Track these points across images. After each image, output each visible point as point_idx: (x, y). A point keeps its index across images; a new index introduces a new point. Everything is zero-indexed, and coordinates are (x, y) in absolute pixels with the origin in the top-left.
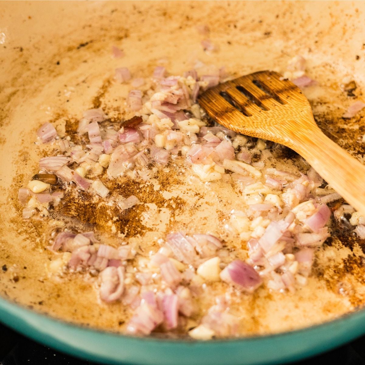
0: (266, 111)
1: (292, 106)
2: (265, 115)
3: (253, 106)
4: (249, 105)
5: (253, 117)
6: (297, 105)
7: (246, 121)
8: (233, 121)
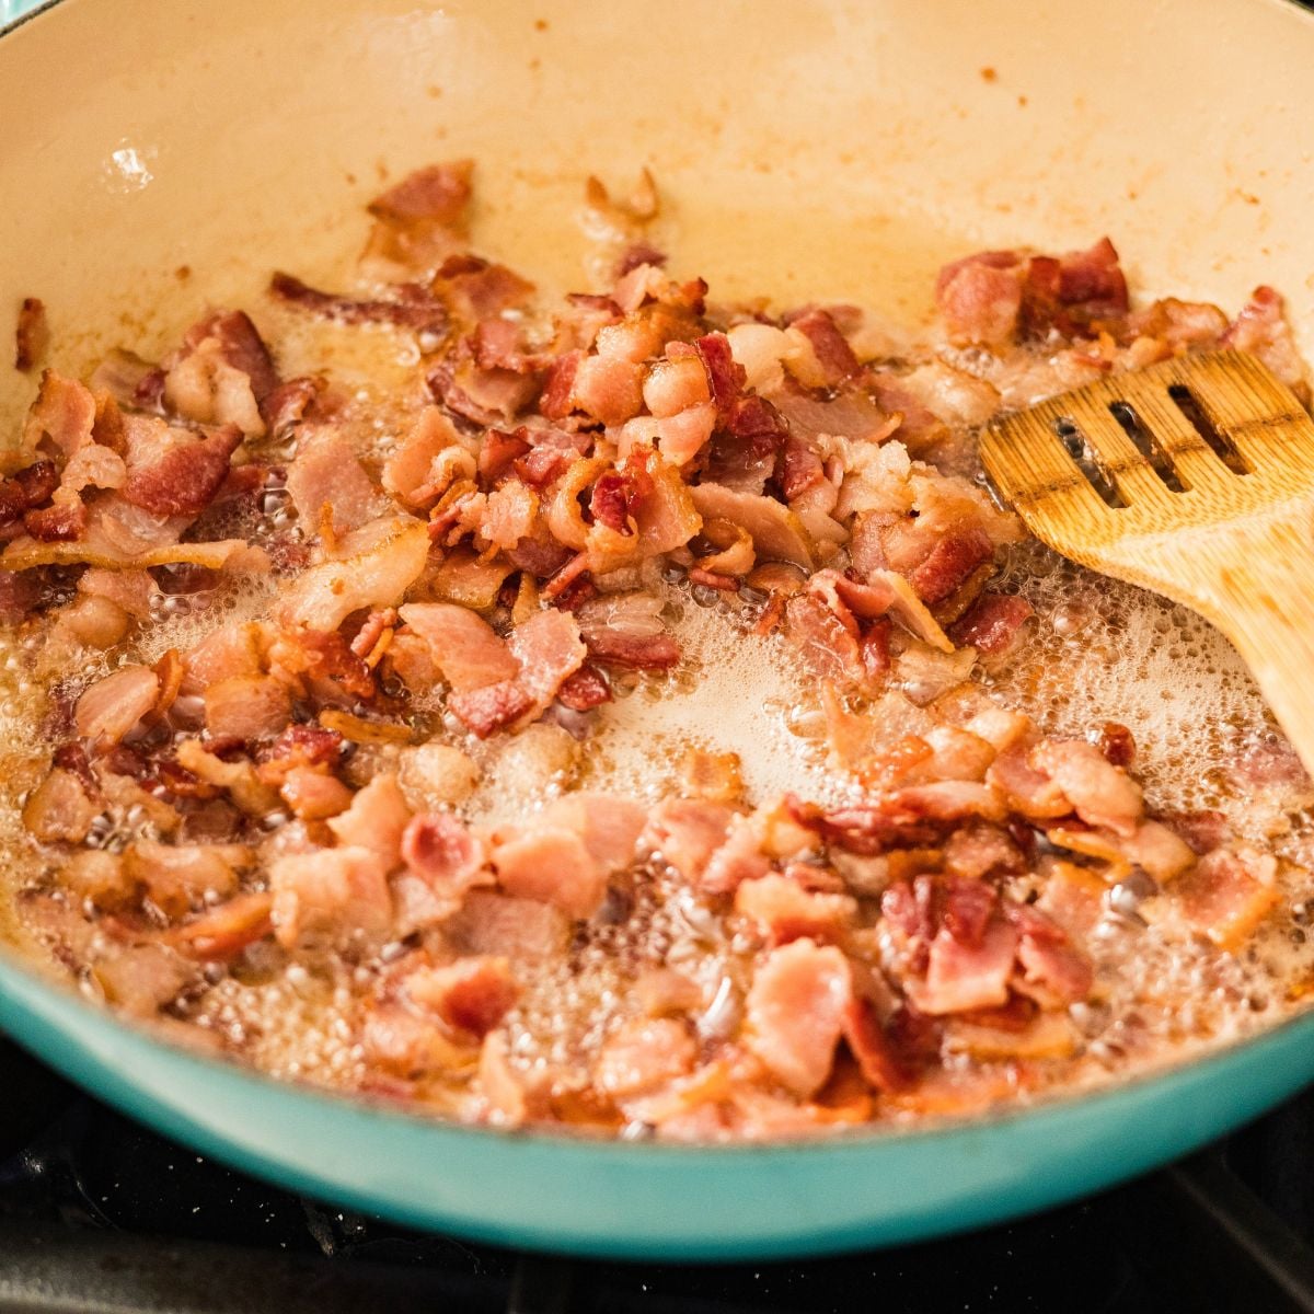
0: (1178, 494)
1: (1266, 482)
2: (1170, 506)
3: (1144, 472)
4: (1133, 471)
5: (1128, 512)
6: (1281, 477)
7: (1102, 520)
8: (1063, 522)
